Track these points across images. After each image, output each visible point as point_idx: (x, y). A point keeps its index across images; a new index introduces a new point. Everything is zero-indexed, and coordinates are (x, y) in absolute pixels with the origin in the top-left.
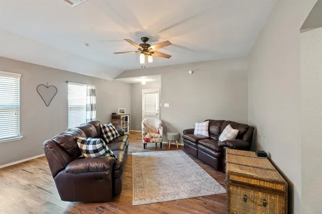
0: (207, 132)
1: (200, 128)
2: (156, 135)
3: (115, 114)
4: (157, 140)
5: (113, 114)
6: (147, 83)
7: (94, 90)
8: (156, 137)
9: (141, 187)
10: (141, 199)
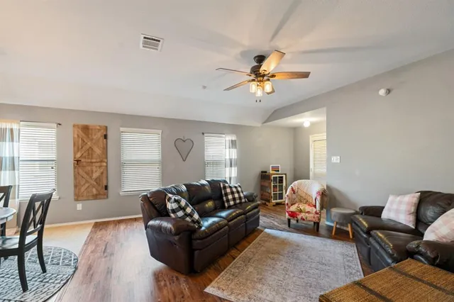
0: (412, 218)
1: (395, 207)
2: (308, 208)
3: (266, 172)
4: (310, 217)
5: (262, 172)
6: (313, 124)
7: (235, 141)
8: (308, 212)
9: (233, 275)
10: (219, 288)
